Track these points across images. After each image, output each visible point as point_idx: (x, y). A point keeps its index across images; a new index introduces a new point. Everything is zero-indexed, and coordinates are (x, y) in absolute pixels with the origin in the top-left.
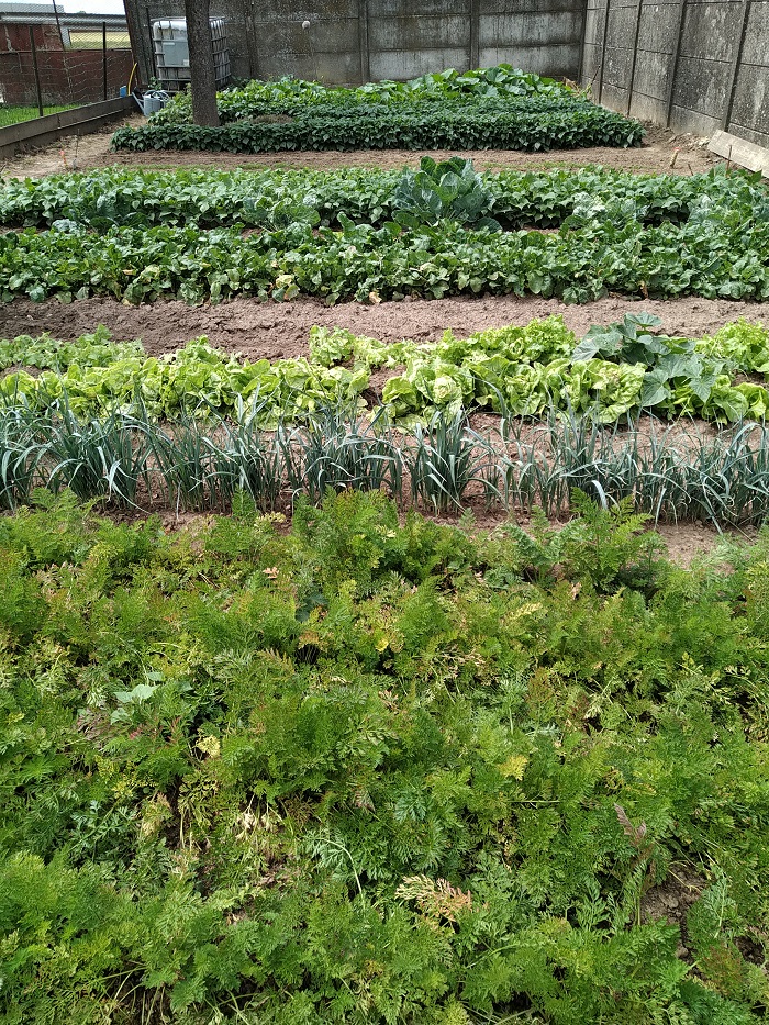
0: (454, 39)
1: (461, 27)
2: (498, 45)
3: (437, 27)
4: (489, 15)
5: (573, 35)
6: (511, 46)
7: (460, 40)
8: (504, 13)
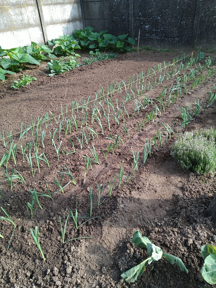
0: (32, 21)
1: (34, 13)
2: (53, 23)
3: (21, 14)
4: (45, 5)
5: (79, 15)
6: (58, 23)
7: (35, 21)
8: (51, 4)
